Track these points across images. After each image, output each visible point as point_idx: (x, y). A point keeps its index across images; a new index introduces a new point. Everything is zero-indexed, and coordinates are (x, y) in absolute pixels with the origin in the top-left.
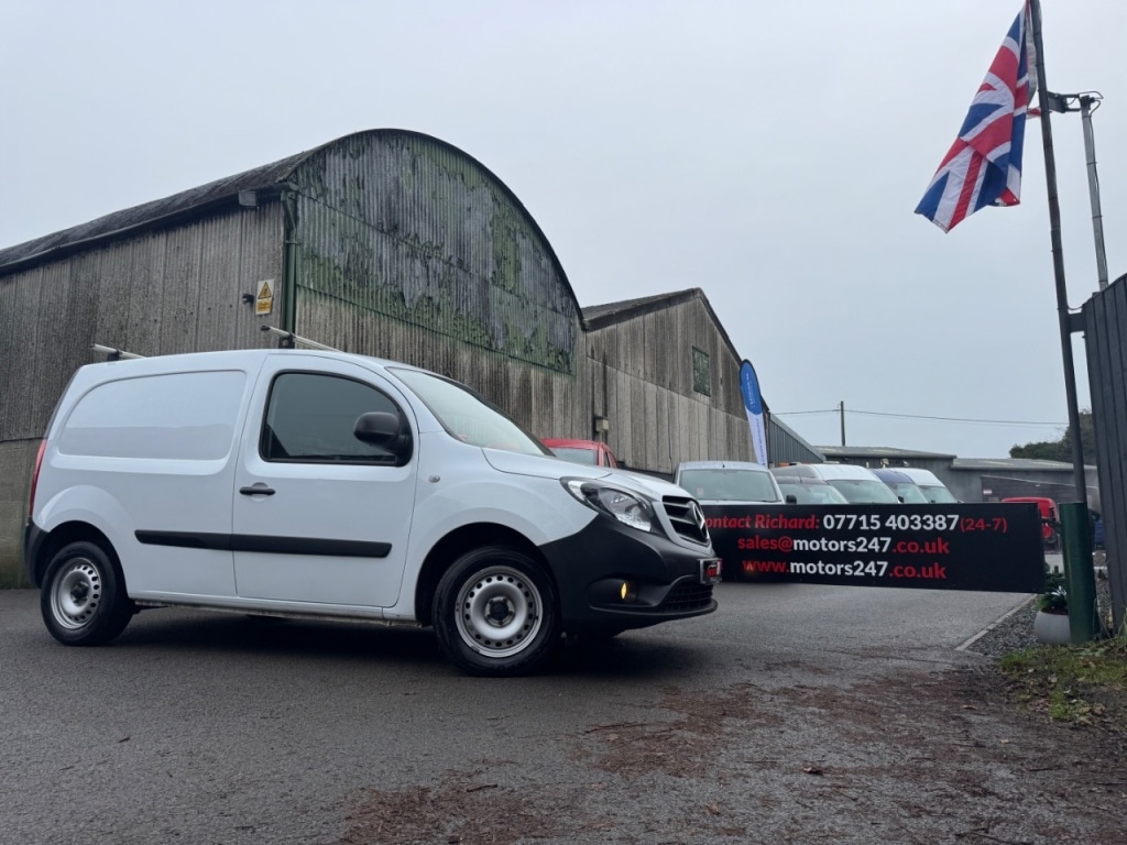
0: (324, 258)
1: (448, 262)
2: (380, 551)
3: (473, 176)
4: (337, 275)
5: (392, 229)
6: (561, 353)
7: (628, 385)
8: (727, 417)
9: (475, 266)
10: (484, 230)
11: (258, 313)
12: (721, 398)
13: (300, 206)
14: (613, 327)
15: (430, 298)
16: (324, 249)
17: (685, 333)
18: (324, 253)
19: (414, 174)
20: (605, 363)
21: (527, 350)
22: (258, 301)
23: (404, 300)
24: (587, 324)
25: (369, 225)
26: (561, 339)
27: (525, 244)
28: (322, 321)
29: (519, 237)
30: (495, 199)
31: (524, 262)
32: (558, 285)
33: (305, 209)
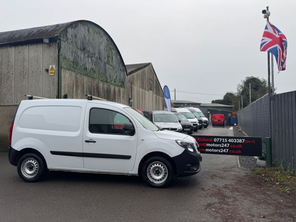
0: (68, 59)
1: (97, 58)
2: (128, 157)
3: (102, 33)
4: (71, 63)
5: (83, 49)
6: (122, 82)
7: (136, 89)
8: (156, 96)
9: (103, 58)
10: (105, 48)
11: (50, 75)
12: (155, 91)
13: (61, 44)
14: (133, 74)
15: (93, 69)
16: (68, 56)
17: (148, 75)
18: (67, 57)
19: (88, 33)
20: (131, 84)
21: (115, 82)
22: (50, 71)
23: (87, 70)
24: (128, 74)
25: (78, 48)
26: (122, 78)
27: (114, 52)
28: (68, 77)
29: (112, 50)
30: (107, 40)
31: (114, 57)
32: (121, 63)
33: (63, 44)
